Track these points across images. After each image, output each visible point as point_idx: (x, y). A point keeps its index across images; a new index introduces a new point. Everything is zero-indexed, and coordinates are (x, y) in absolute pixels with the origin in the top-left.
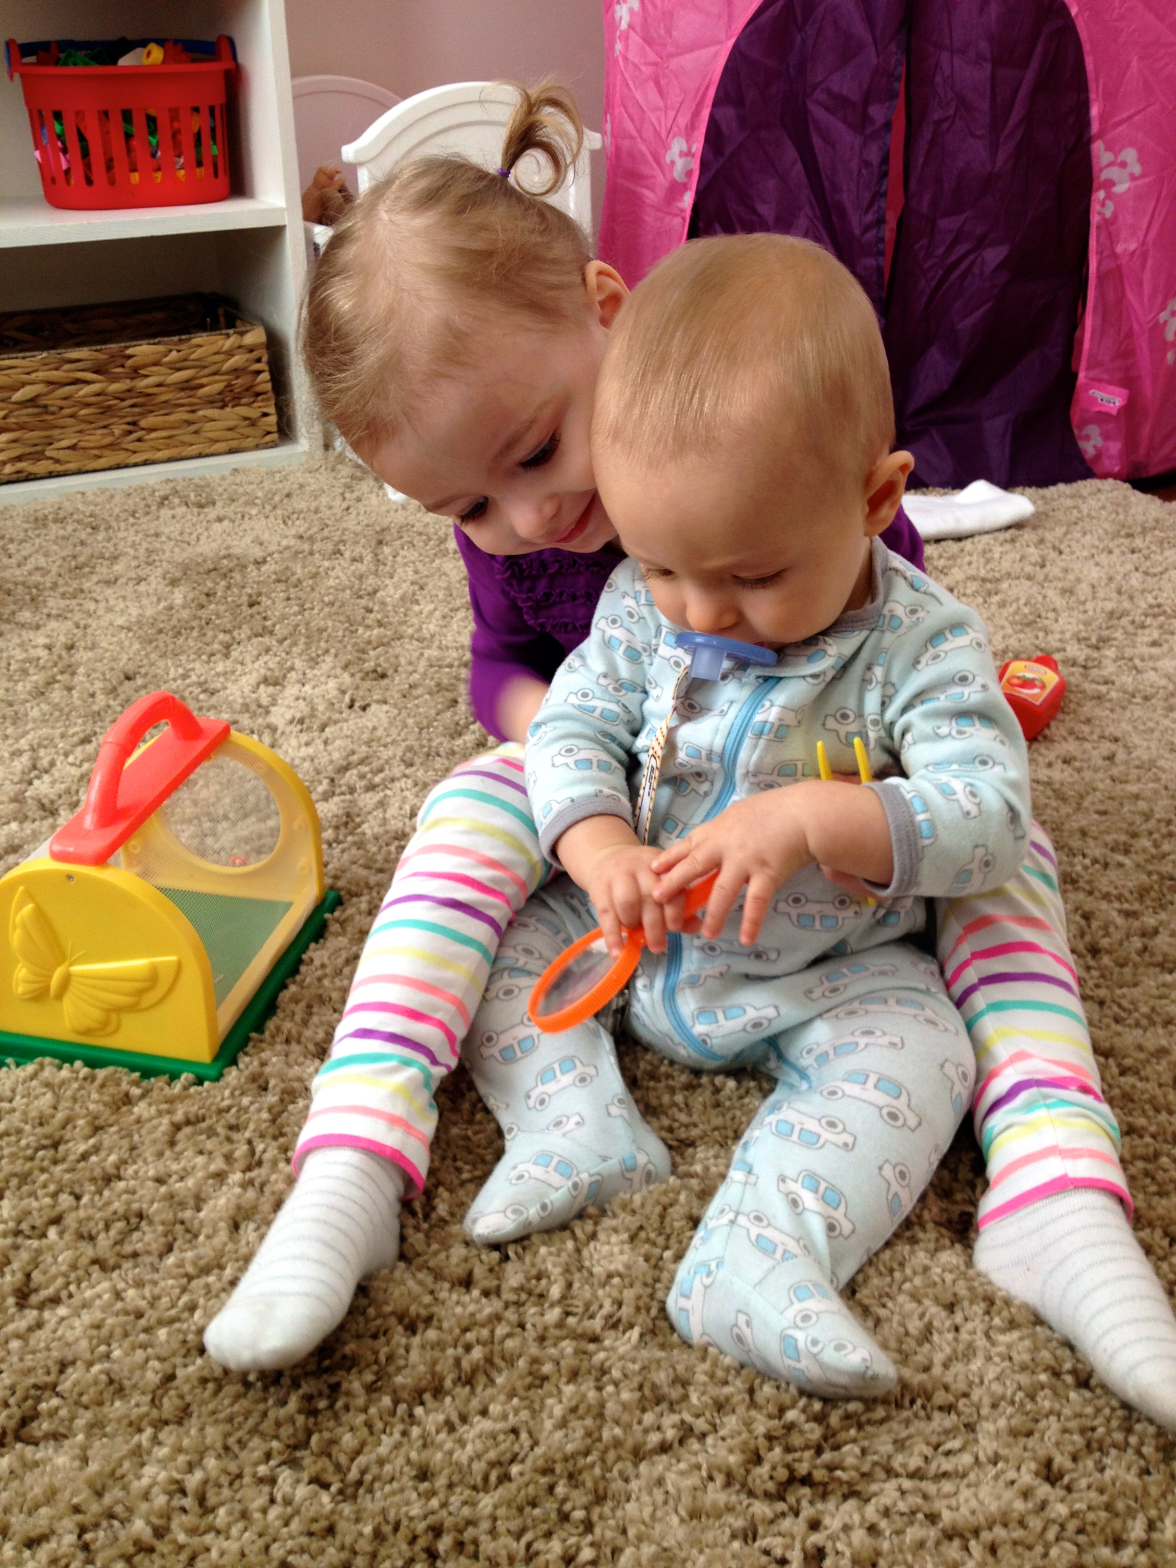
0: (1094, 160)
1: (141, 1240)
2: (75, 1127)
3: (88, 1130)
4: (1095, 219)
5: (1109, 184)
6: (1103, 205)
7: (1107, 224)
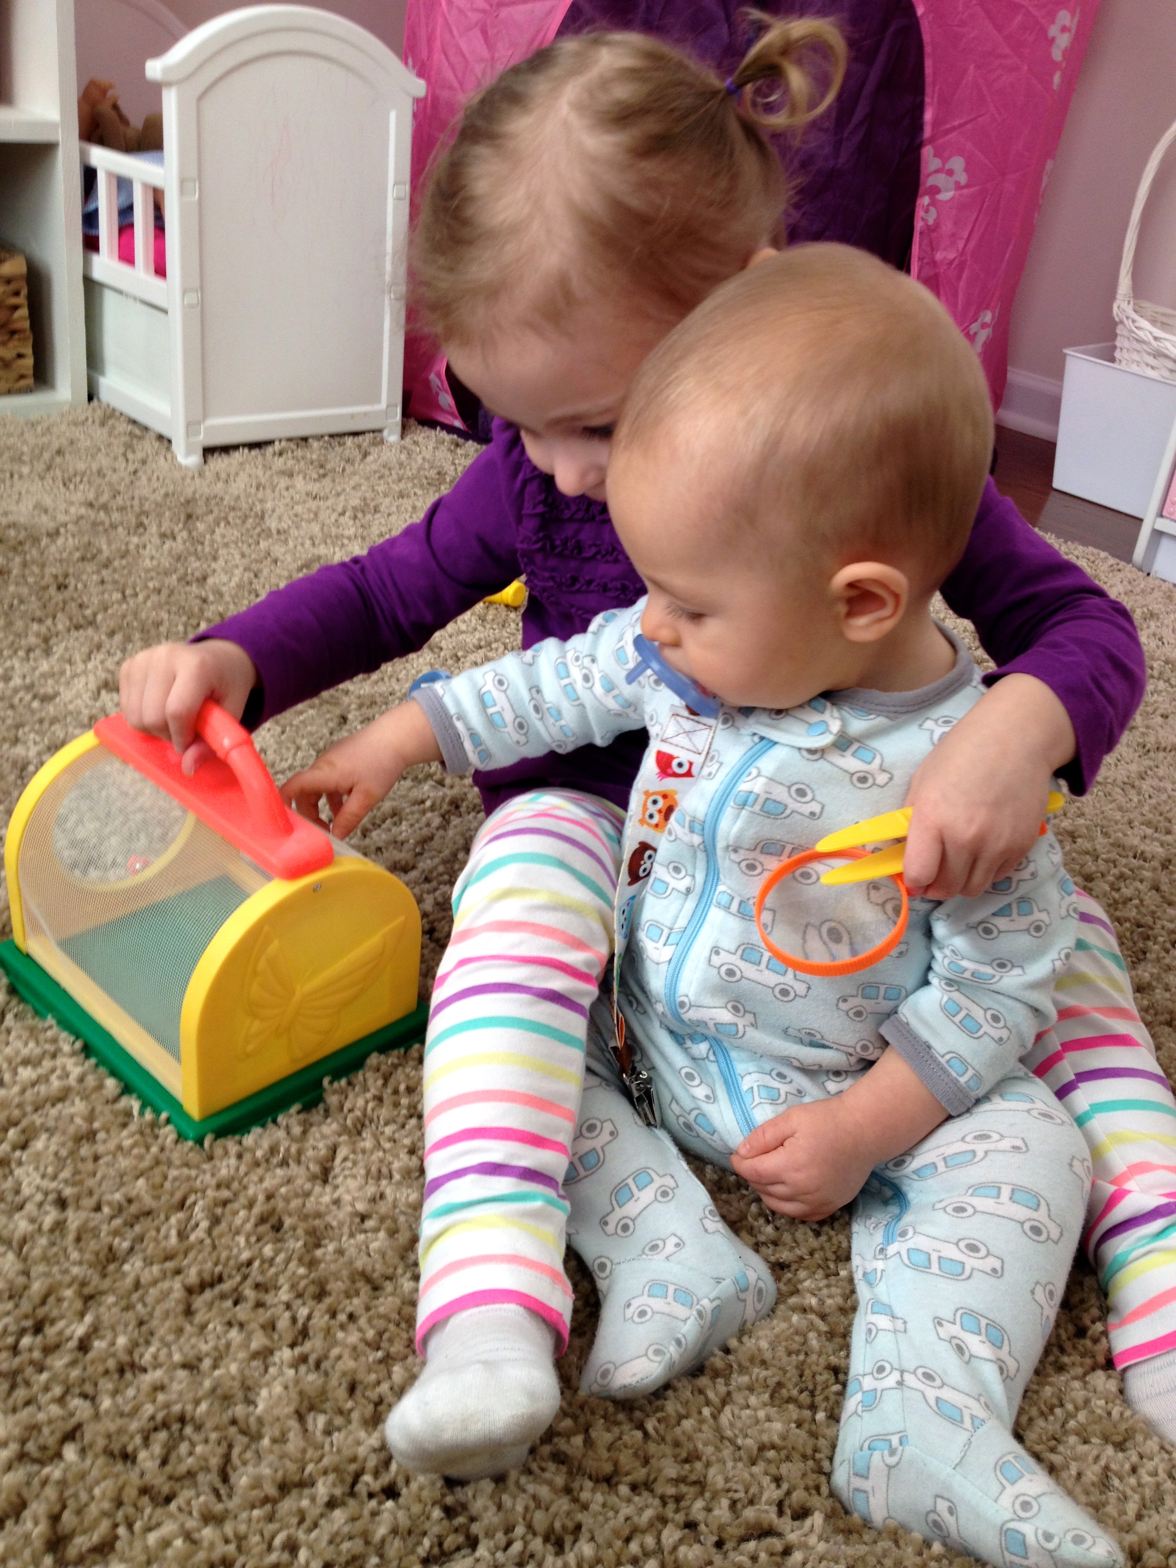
0: (923, 165)
1: (191, 1454)
2: (59, 1300)
3: (78, 1305)
4: (919, 225)
5: (935, 190)
6: (927, 211)
7: (930, 230)
